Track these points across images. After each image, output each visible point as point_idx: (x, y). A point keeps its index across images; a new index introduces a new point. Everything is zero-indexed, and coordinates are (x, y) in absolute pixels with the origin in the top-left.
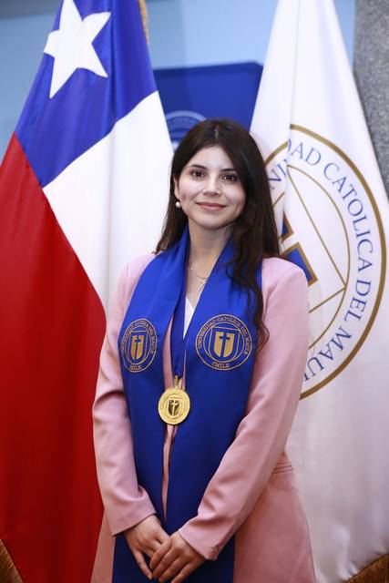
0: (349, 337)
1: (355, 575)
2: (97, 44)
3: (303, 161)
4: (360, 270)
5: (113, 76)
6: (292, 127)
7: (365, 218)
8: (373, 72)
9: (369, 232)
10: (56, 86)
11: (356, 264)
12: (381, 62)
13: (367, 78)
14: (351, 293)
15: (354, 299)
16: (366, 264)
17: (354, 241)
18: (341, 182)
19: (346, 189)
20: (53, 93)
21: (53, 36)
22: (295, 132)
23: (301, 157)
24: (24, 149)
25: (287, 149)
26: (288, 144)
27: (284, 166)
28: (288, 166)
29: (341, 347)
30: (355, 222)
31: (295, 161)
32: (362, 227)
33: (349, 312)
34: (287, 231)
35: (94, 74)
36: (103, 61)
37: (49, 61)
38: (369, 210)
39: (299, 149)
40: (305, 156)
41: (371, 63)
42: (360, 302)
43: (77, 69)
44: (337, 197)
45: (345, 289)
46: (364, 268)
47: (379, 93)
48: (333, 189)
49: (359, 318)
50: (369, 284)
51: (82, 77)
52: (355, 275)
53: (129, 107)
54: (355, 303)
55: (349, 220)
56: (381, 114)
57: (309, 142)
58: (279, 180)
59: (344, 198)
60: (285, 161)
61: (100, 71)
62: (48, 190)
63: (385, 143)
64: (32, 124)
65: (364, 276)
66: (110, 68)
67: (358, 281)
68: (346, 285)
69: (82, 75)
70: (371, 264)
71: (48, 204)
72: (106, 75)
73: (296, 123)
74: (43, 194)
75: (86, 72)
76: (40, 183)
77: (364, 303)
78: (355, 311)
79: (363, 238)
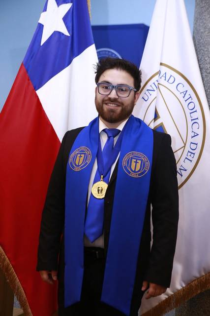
0: (186, 170)
1: (183, 288)
2: (65, 19)
3: (166, 82)
4: (192, 137)
5: (72, 36)
6: (161, 64)
7: (196, 111)
8: (203, 37)
9: (197, 119)
10: (44, 40)
11: (191, 134)
12: (207, 32)
13: (200, 40)
15: (189, 152)
16: (195, 134)
17: (190, 123)
18: (185, 93)
19: (187, 96)
20: (42, 44)
21: (43, 14)
22: (162, 66)
23: (165, 80)
24: (27, 71)
25: (158, 75)
26: (159, 73)
28: (159, 84)
29: (182, 176)
30: (191, 113)
31: (162, 81)
32: (194, 116)
33: (186, 158)
34: (156, 116)
35: (63, 34)
36: (67, 27)
37: (41, 27)
38: (198, 108)
39: (164, 76)
40: (167, 79)
41: (202, 33)
42: (192, 153)
43: (55, 32)
44: (182, 100)
45: (185, 146)
46: (194, 136)
47: (205, 48)
48: (180, 96)
49: (191, 161)
50: (197, 144)
51: (57, 36)
52: (190, 140)
53: (80, 51)
54: (189, 154)
55: (188, 112)
56: (206, 59)
57: (170, 72)
58: (154, 91)
59: (186, 101)
60: (157, 81)
61: (67, 33)
62: (39, 92)
63: (207, 73)
64: (32, 58)
65: (195, 140)
66: (71, 34)
67: (191, 143)
68: (185, 145)
69: (57, 34)
70: (198, 135)
71: (38, 99)
72: (69, 35)
73: (163, 62)
74: (36, 94)
75: (59, 33)
76: (35, 88)
77: (194, 154)
78: (189, 157)
79: (195, 121)
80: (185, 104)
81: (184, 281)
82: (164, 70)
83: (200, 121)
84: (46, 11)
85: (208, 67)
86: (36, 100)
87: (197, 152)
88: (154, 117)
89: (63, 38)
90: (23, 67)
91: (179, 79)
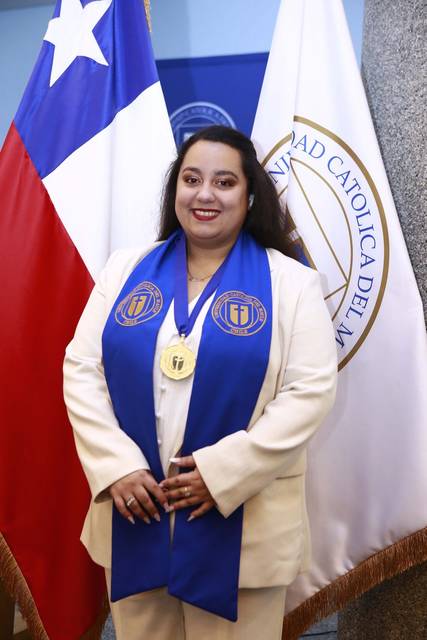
1: (350, 570)
2: (98, 32)
3: (306, 154)
4: (362, 266)
5: (114, 65)
6: (296, 119)
7: (368, 213)
9: (372, 228)
11: (359, 260)
13: (374, 70)
14: (353, 289)
15: (356, 295)
16: (369, 260)
17: (357, 237)
18: (345, 176)
19: (350, 183)
20: (51, 85)
21: (53, 24)
22: (299, 125)
23: (305, 150)
24: (23, 139)
25: (291, 141)
26: (292, 136)
27: (287, 158)
28: (291, 159)
29: (343, 344)
30: (357, 217)
31: (298, 153)
32: (365, 222)
33: (351, 308)
35: (95, 62)
36: (104, 50)
37: (48, 49)
38: (372, 205)
39: (303, 142)
40: (308, 150)
41: (378, 54)
42: (361, 298)
43: (78, 57)
44: (340, 191)
45: (347, 285)
46: (367, 263)
48: (336, 184)
49: (361, 314)
50: (372, 280)
51: (81, 69)
52: (357, 272)
53: (131, 96)
54: (357, 300)
55: (352, 214)
56: (388, 107)
57: (314, 135)
58: (283, 173)
59: (347, 192)
61: (101, 59)
62: (51, 182)
64: (31, 113)
65: (367, 271)
66: (111, 61)
67: (360, 277)
68: (348, 281)
69: (83, 63)
70: (373, 260)
71: (47, 196)
72: (107, 64)
73: (299, 115)
74: (42, 185)
75: (87, 60)
76: (39, 174)
77: (367, 300)
78: (356, 307)
79: (366, 233)
80: (346, 200)
81: (351, 558)
82: (302, 130)
83: (378, 233)
84: (58, 16)
85: (392, 123)
86: (42, 198)
87: (373, 296)
89: (94, 69)
90: (15, 131)
91: (333, 148)
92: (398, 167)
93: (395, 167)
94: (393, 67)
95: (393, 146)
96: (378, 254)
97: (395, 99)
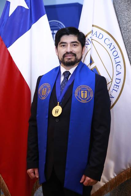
0: (113, 98)
1: (115, 177)
4: (117, 75)
5: (31, 9)
6: (93, 26)
7: (119, 57)
8: (120, 6)
9: (120, 62)
10: (11, 12)
11: (116, 73)
12: (123, 3)
13: (118, 8)
14: (114, 83)
15: (115, 85)
16: (119, 73)
17: (115, 65)
18: (110, 45)
19: (112, 47)
20: (9, 16)
22: (94, 27)
23: (96, 36)
25: (91, 33)
27: (90, 39)
28: (92, 39)
29: (111, 101)
30: (115, 59)
31: (94, 37)
32: (117, 60)
33: (113, 89)
34: (91, 62)
35: (24, 8)
36: (27, 3)
37: (8, 3)
38: (120, 54)
39: (96, 33)
40: (98, 36)
41: (119, 3)
42: (117, 86)
43: (18, 6)
44: (109, 50)
45: (112, 81)
46: (118, 74)
47: (122, 13)
48: (107, 47)
49: (117, 91)
50: (120, 80)
51: (20, 10)
52: (115, 77)
53: (37, 19)
54: (115, 86)
55: (113, 58)
56: (123, 21)
57: (99, 31)
58: (89, 44)
59: (111, 50)
60: (91, 38)
61: (27, 7)
62: (10, 49)
63: (125, 31)
64: (3, 26)
65: (118, 77)
66: (30, 7)
67: (116, 79)
68: (112, 80)
69: (20, 8)
70: (121, 73)
71: (9, 54)
72: (28, 8)
73: (94, 24)
74: (8, 50)
76: (6, 46)
77: (118, 86)
78: (115, 89)
79: (118, 64)
80: (111, 53)
82: (95, 29)
83: (122, 64)
85: (125, 26)
86: (7, 54)
87: (121, 85)
88: (90, 63)
89: (24, 10)
91: (106, 36)
92: (127, 41)
93: (126, 41)
94: (125, 7)
95: (125, 34)
96: (122, 71)
97: (126, 18)
